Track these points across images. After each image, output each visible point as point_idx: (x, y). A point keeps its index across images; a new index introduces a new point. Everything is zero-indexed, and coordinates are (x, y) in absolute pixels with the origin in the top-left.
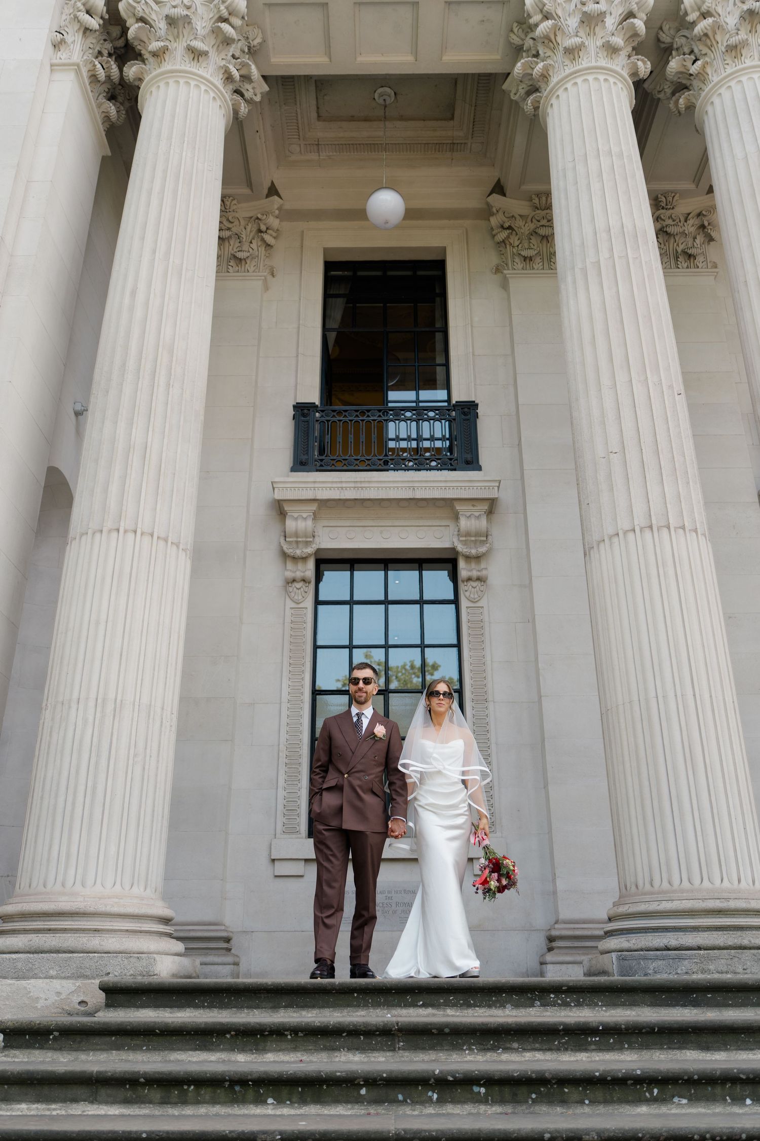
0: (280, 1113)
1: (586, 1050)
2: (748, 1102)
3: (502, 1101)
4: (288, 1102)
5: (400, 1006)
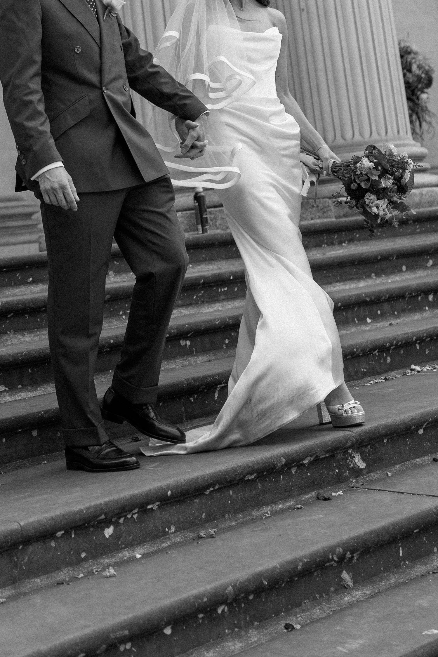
0: (20, 398)
1: (218, 301)
2: (369, 320)
3: (203, 351)
4: (20, 386)
5: (10, 285)
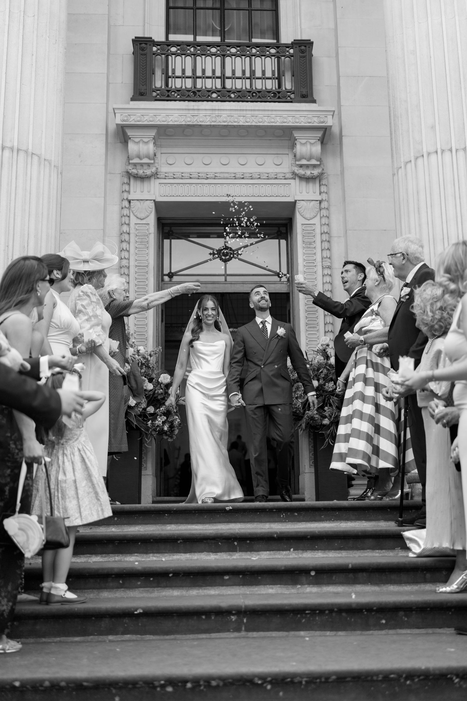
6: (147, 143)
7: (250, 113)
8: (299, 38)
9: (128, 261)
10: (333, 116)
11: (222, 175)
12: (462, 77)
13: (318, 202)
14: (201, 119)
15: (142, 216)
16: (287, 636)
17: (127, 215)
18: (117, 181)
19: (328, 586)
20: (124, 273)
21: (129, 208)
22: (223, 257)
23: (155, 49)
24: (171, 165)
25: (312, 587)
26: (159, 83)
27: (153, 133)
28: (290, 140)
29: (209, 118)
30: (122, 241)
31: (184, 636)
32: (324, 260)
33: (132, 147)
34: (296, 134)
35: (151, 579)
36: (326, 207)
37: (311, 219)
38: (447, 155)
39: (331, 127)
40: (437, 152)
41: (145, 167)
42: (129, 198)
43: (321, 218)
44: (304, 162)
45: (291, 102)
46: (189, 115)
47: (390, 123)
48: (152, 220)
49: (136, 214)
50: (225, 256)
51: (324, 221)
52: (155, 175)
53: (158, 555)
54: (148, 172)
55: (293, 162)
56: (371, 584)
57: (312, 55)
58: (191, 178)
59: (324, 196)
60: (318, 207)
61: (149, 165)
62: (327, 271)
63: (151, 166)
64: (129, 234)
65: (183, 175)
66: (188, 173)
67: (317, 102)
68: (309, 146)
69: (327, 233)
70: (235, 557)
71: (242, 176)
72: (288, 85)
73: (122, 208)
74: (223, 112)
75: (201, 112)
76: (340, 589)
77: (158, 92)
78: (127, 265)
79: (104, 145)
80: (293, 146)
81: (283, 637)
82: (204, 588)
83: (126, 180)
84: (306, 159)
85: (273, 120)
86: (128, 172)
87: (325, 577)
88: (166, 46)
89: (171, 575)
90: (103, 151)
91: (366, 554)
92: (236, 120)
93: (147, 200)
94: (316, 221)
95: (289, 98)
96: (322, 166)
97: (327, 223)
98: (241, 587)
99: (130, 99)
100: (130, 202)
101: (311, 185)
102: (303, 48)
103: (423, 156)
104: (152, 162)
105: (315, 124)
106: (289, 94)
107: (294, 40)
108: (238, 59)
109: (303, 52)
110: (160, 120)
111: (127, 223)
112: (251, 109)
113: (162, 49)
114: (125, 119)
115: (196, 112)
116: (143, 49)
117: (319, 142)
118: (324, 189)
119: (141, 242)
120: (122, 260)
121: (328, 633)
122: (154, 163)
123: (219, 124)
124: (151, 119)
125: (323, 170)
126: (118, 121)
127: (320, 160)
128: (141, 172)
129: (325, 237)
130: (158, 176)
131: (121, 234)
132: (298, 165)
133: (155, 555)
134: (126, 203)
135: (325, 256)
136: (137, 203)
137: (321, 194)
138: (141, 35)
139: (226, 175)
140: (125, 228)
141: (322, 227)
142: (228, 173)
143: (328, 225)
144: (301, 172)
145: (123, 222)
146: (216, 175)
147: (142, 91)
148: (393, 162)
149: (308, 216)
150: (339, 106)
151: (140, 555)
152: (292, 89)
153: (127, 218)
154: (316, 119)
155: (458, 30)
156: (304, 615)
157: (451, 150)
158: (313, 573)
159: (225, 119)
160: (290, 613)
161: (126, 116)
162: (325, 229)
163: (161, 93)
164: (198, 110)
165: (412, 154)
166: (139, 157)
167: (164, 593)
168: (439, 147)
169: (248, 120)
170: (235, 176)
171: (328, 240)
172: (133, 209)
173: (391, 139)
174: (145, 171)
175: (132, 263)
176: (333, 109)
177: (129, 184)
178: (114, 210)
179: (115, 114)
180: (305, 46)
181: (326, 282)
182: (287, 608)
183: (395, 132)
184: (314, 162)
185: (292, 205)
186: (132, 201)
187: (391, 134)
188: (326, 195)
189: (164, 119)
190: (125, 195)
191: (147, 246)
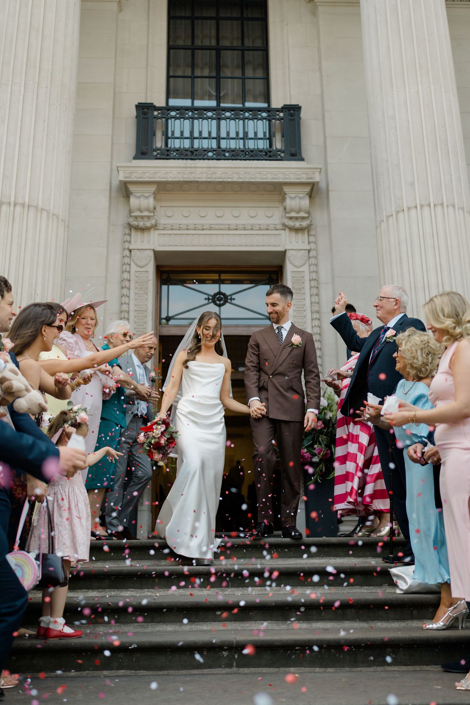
6: (147, 197)
7: (243, 170)
8: (288, 103)
9: (127, 306)
10: (320, 172)
11: (217, 227)
12: (438, 140)
13: (307, 251)
14: (198, 176)
15: (142, 264)
16: (277, 673)
17: (128, 264)
18: (119, 233)
19: (318, 622)
20: (124, 317)
21: (130, 257)
22: (218, 302)
23: (156, 113)
24: (169, 217)
25: (302, 623)
26: (159, 143)
27: (153, 188)
28: (280, 194)
29: (205, 175)
30: (123, 288)
31: (177, 671)
32: (313, 305)
33: (133, 201)
34: (286, 189)
35: (146, 614)
36: (314, 256)
37: (301, 266)
38: (426, 209)
39: (318, 183)
40: (416, 207)
41: (146, 219)
42: (130, 248)
43: (310, 265)
44: (293, 214)
45: (282, 160)
46: (187, 172)
47: (373, 181)
48: (151, 269)
49: (136, 262)
50: (220, 301)
51: (313, 268)
52: (155, 227)
53: (152, 590)
54: (148, 224)
55: (283, 214)
56: (360, 620)
57: (300, 118)
58: (188, 229)
59: (313, 246)
60: (307, 256)
61: (149, 217)
62: (315, 316)
63: (151, 218)
64: (129, 280)
65: (180, 226)
66: (185, 224)
67: (305, 160)
68: (298, 200)
69: (315, 279)
70: (227, 593)
71: (236, 228)
72: (278, 144)
73: (124, 257)
74: (218, 170)
75: (198, 169)
76: (329, 625)
77: (159, 151)
78: (127, 309)
79: (108, 199)
80: (283, 199)
81: (273, 673)
82: (197, 623)
83: (127, 231)
84: (295, 212)
85: (264, 177)
86: (129, 224)
87: (314, 613)
88: (166, 111)
89: (164, 610)
90: (107, 204)
91: (354, 591)
92: (230, 176)
93: (147, 249)
94: (305, 268)
95: (279, 157)
96: (310, 218)
97: (315, 270)
98: (233, 622)
99: (132, 158)
100: (130, 251)
101: (300, 235)
102: (292, 112)
103: (403, 210)
104: (152, 214)
105: (304, 180)
106: (279, 153)
107: (284, 105)
108: (232, 122)
109: (292, 115)
110: (160, 177)
111: (128, 270)
112: (244, 166)
113: (162, 113)
114: (128, 176)
115: (193, 170)
116: (145, 114)
117: (308, 197)
118: (312, 239)
119: (140, 288)
120: (122, 305)
121: (318, 670)
122: (154, 215)
123: (215, 180)
124: (152, 176)
125: (311, 221)
126: (122, 177)
127: (308, 212)
128: (141, 224)
129: (314, 283)
130: (158, 227)
131: (122, 281)
132: (288, 217)
133: (150, 590)
134: (127, 253)
135: (314, 301)
136: (138, 252)
137: (310, 244)
138: (143, 101)
139: (221, 227)
140: (126, 275)
141: (311, 274)
142: (222, 224)
143: (316, 272)
144: (291, 223)
145: (124, 270)
146: (211, 226)
147: (144, 150)
148: (376, 215)
149: (297, 264)
150: (326, 164)
151: (135, 590)
152: (281, 149)
153: (128, 266)
154: (304, 176)
155: (433, 97)
156: (294, 651)
157: (429, 205)
158: (302, 609)
159: (220, 176)
160: (281, 650)
161: (129, 174)
162: (314, 276)
163: (161, 152)
164: (195, 167)
165: (393, 209)
166: (140, 210)
167: (158, 629)
168: (418, 202)
169: (241, 177)
170: (229, 228)
171: (316, 286)
172: (133, 258)
173: (374, 194)
174: (145, 223)
175: (132, 307)
176: (320, 166)
177: (130, 235)
178: (116, 259)
179: (118, 171)
180: (294, 110)
181: (315, 326)
182: (277, 643)
183: (377, 188)
184: (303, 214)
185: (283, 254)
186: (132, 251)
187: (374, 190)
188: (315, 245)
189: (163, 176)
190: (127, 245)
191: (146, 292)
